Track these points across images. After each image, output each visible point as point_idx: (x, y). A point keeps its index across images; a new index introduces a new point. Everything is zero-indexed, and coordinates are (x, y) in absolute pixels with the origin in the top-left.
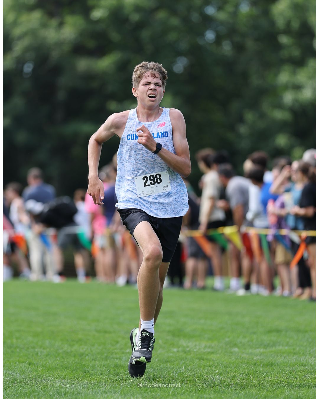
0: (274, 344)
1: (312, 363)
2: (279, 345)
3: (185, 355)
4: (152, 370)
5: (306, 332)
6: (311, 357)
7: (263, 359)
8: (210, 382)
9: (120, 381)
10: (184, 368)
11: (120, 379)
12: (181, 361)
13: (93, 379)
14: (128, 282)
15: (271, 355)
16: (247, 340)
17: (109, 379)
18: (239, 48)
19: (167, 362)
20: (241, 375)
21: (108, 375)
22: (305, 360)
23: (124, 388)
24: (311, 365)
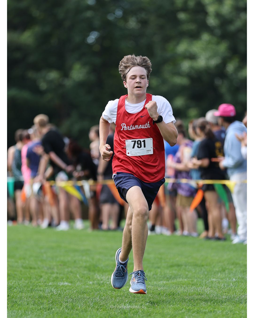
0: (175, 277)
1: (207, 292)
2: (179, 278)
3: (99, 287)
4: (71, 300)
5: (203, 266)
6: (207, 288)
7: (166, 289)
8: (121, 310)
9: (43, 310)
10: (98, 298)
11: (43, 308)
12: (96, 292)
13: (20, 309)
14: (50, 225)
15: (173, 286)
16: (152, 273)
17: (34, 308)
18: (144, 23)
19: (84, 293)
20: (148, 304)
21: (33, 305)
22: (202, 290)
23: (47, 316)
24: (206, 294)
